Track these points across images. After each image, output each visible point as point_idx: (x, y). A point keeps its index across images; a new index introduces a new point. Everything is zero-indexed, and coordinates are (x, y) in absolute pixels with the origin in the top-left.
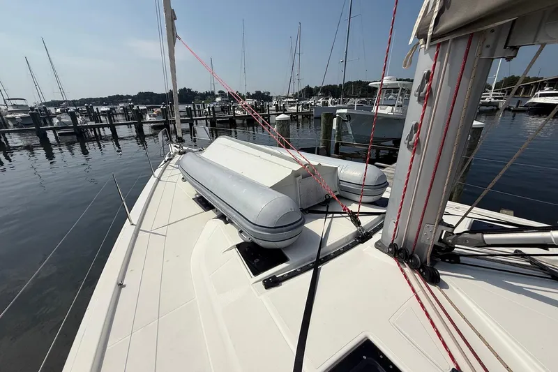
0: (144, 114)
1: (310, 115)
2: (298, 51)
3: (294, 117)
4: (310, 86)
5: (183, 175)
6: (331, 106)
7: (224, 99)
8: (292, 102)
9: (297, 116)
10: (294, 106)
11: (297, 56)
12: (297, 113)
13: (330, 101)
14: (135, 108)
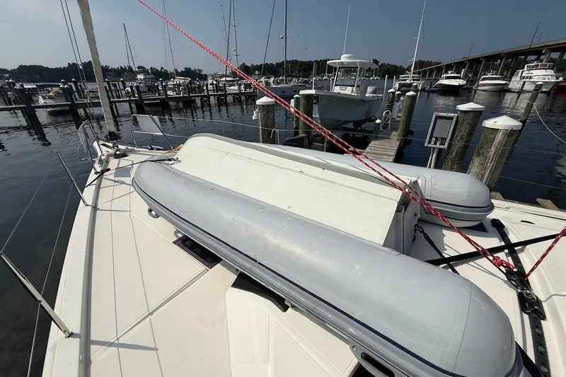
0: (34, 95)
1: (254, 96)
2: (232, 23)
3: (237, 98)
4: (246, 64)
5: (149, 204)
6: (274, 86)
7: (147, 76)
8: (230, 81)
9: (240, 97)
10: (234, 85)
11: (232, 28)
12: (240, 94)
13: (272, 79)
14: (18, 86)
